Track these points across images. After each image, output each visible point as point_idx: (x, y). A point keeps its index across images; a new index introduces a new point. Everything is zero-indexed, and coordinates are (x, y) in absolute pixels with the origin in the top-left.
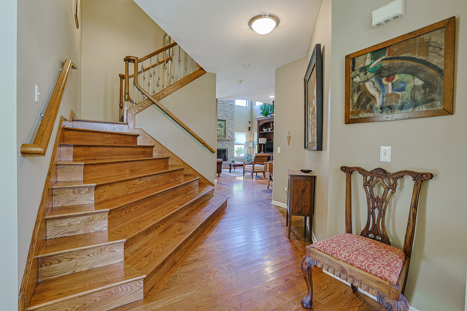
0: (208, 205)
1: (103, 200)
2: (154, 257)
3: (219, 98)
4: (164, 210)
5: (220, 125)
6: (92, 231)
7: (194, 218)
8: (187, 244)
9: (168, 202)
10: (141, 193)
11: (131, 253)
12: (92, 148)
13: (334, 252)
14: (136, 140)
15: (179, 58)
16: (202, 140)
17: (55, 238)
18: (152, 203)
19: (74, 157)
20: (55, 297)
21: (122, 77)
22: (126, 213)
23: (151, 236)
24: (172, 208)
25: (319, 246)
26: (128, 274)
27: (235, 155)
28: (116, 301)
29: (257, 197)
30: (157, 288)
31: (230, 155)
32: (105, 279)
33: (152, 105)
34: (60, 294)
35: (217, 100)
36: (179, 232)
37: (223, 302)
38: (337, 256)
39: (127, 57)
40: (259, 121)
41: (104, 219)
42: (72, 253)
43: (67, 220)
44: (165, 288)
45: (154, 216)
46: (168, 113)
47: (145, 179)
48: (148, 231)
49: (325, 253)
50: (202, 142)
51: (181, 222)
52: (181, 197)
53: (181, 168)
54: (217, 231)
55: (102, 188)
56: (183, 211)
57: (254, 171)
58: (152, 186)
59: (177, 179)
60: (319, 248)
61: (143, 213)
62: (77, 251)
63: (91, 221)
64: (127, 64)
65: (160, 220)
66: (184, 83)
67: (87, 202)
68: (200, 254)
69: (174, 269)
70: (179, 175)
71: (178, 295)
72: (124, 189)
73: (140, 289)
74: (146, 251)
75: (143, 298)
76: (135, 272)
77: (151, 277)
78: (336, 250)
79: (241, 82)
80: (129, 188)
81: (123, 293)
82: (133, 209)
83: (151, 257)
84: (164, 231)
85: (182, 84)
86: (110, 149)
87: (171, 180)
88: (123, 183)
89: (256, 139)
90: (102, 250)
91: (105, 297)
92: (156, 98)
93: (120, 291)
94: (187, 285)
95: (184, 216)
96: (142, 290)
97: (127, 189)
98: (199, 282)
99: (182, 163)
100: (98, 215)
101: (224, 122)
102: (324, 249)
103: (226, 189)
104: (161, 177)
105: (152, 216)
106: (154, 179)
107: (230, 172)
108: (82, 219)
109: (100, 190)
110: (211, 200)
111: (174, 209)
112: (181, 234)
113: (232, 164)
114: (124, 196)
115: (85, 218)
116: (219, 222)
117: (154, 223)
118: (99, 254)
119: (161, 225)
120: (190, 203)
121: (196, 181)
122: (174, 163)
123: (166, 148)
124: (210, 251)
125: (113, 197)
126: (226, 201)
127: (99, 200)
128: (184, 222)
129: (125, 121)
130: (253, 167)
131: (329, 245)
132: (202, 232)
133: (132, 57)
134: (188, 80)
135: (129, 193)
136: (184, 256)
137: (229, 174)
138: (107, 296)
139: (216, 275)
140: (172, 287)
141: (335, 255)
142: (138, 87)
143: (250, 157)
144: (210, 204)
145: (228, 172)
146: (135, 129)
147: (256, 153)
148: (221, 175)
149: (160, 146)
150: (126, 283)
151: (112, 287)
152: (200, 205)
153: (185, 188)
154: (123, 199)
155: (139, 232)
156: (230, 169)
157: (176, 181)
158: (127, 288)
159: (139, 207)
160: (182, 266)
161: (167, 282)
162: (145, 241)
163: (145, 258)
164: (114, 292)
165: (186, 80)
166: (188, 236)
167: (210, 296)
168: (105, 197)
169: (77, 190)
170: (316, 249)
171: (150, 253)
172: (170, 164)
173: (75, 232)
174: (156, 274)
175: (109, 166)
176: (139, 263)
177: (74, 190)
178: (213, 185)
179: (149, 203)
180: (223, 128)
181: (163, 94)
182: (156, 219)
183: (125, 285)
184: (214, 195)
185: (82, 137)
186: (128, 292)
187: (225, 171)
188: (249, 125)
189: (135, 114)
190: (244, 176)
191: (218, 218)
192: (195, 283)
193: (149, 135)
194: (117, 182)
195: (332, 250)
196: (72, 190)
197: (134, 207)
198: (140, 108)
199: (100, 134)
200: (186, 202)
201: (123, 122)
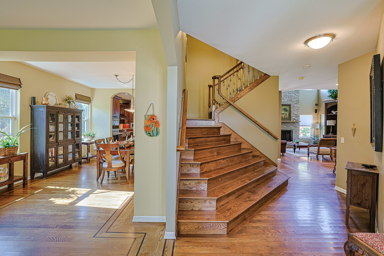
0: (271, 182)
1: (204, 171)
2: (233, 212)
3: (282, 90)
4: (239, 182)
5: (285, 110)
6: (199, 189)
7: (259, 191)
8: (254, 208)
9: (241, 177)
10: (224, 169)
11: (219, 206)
12: (197, 139)
13: (375, 245)
14: (220, 130)
15: (249, 69)
16: (267, 129)
17: (183, 190)
18: (231, 176)
19: (189, 144)
20: (187, 219)
21: (210, 86)
22: (216, 181)
23: (230, 198)
24: (244, 182)
25: (361, 237)
26: (219, 218)
27: (301, 136)
28: (213, 231)
29: (320, 180)
30: (234, 231)
31: (295, 135)
32: (207, 217)
33: (229, 106)
34: (189, 218)
35: (280, 92)
36: (248, 199)
37: (277, 253)
38: (377, 249)
39: (214, 76)
40: (326, 104)
41: (206, 184)
42: (192, 199)
43: (189, 181)
44: (239, 232)
45: (232, 185)
46: (241, 111)
47: (227, 159)
48: (229, 195)
49: (366, 243)
50: (267, 131)
51: (250, 192)
52: (250, 173)
53: (251, 151)
54: (277, 204)
55: (204, 165)
56: (252, 185)
57: (320, 153)
58: (230, 164)
59: (247, 159)
60: (361, 238)
61: (225, 182)
62: (194, 199)
63: (199, 184)
64: (214, 81)
65: (236, 189)
66: (253, 87)
67: (196, 172)
68: (263, 218)
69: (244, 223)
70: (249, 156)
71: (247, 239)
72: (214, 166)
73: (225, 228)
74: (227, 207)
75: (226, 234)
76: (222, 218)
77: (231, 223)
78: (378, 244)
79: (303, 78)
80: (217, 165)
81: (216, 227)
82: (220, 180)
83: (231, 211)
84: (238, 196)
85: (251, 88)
86: (206, 138)
87: (243, 160)
88: (214, 162)
89: (323, 121)
90: (205, 201)
91: (208, 226)
92: (233, 101)
93: (215, 226)
94: (253, 235)
95: (252, 188)
96: (226, 229)
97: (216, 165)
98: (261, 236)
99: (251, 147)
100: (202, 181)
101: (289, 106)
102: (365, 240)
103: (289, 168)
104: (236, 158)
105: (231, 185)
106: (232, 159)
107: (294, 152)
108: (195, 182)
109: (203, 166)
110: (274, 178)
111: (245, 183)
112: (250, 201)
113: (296, 145)
114: (214, 170)
115: (197, 181)
116: (279, 197)
117: (232, 190)
118: (204, 203)
119: (237, 192)
120: (256, 179)
121: (262, 162)
122: (245, 147)
123: (240, 136)
124: (271, 217)
125: (209, 170)
126: (287, 181)
127: (202, 172)
128: (252, 192)
129: (213, 118)
130: (319, 149)
131: (372, 239)
132: (265, 202)
133: (217, 76)
134: (255, 85)
135: (217, 168)
136: (251, 216)
137: (293, 153)
138: (209, 226)
139: (274, 235)
140: (243, 233)
141: (376, 248)
142: (221, 95)
143: (317, 138)
144: (273, 181)
145: (292, 152)
146: (219, 123)
147: (324, 134)
148: (285, 154)
149: (236, 135)
150: (218, 222)
151: (211, 223)
152: (265, 181)
153: (253, 167)
154: (214, 172)
155: (224, 194)
156: (295, 149)
157: (246, 161)
158: (219, 225)
159: (223, 178)
160: (250, 222)
161: (240, 229)
162: (227, 201)
163: (227, 211)
164: (212, 225)
165: (254, 85)
166: (255, 203)
167: (268, 247)
168: (205, 170)
169: (192, 165)
170: (358, 238)
171: (230, 208)
172: (242, 147)
173: (192, 188)
174: (233, 223)
175: (206, 150)
176: (224, 213)
177: (190, 165)
178: (276, 166)
179: (229, 176)
180: (288, 112)
181: (237, 97)
182: (234, 188)
183: (218, 223)
184: (277, 174)
185: (191, 131)
186: (219, 228)
187: (289, 151)
188: (316, 108)
189: (219, 113)
190: (308, 157)
191: (279, 193)
192: (258, 236)
193: (228, 127)
194: (211, 161)
195: (373, 243)
196: (189, 165)
197: (221, 178)
198: (222, 109)
199: (199, 129)
200: (254, 178)
201: (212, 119)
